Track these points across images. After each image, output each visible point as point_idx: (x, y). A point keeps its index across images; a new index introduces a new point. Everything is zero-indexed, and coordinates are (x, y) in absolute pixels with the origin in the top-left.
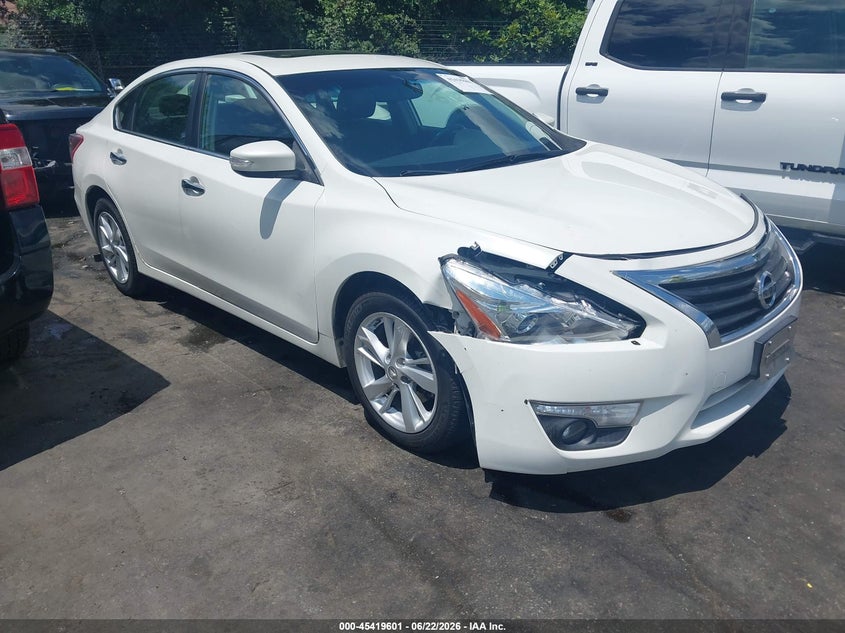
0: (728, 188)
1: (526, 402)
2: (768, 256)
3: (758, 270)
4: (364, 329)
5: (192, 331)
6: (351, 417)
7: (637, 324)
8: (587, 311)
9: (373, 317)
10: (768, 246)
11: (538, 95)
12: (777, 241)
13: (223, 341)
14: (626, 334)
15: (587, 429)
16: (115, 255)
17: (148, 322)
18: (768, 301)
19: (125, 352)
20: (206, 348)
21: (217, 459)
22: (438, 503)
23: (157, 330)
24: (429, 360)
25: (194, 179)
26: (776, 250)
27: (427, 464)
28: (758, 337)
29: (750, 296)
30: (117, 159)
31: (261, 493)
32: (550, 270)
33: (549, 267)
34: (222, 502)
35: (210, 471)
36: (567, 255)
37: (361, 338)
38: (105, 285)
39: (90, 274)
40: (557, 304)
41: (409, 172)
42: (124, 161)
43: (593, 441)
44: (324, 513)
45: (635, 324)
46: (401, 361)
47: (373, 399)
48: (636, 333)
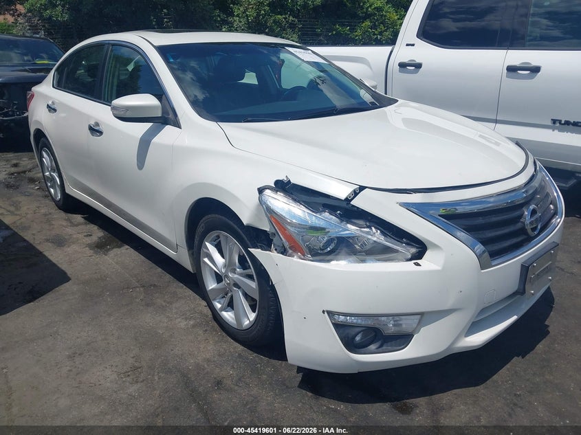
0: (508, 138)
1: (323, 312)
2: (535, 192)
3: (526, 203)
4: (207, 243)
5: (100, 238)
6: (201, 313)
7: (420, 248)
8: (376, 236)
9: (214, 234)
10: (535, 184)
11: (371, 68)
12: (543, 180)
13: (120, 247)
14: (410, 257)
15: (376, 335)
16: (53, 179)
17: (70, 230)
18: (534, 229)
19: (45, 253)
20: (106, 253)
21: (88, 344)
22: (255, 391)
23: (75, 236)
24: (252, 271)
25: (97, 124)
26: (542, 188)
27: (252, 356)
28: (524, 260)
29: (519, 225)
30: (51, 109)
31: (114, 376)
32: (348, 200)
33: (347, 198)
34: (80, 383)
35: (79, 355)
36: (362, 188)
37: (205, 250)
38: (47, 201)
39: (39, 193)
40: (351, 229)
41: (249, 119)
42: (55, 110)
43: (379, 347)
44: (160, 396)
45: (417, 248)
46: (234, 271)
47: (214, 299)
48: (419, 255)
